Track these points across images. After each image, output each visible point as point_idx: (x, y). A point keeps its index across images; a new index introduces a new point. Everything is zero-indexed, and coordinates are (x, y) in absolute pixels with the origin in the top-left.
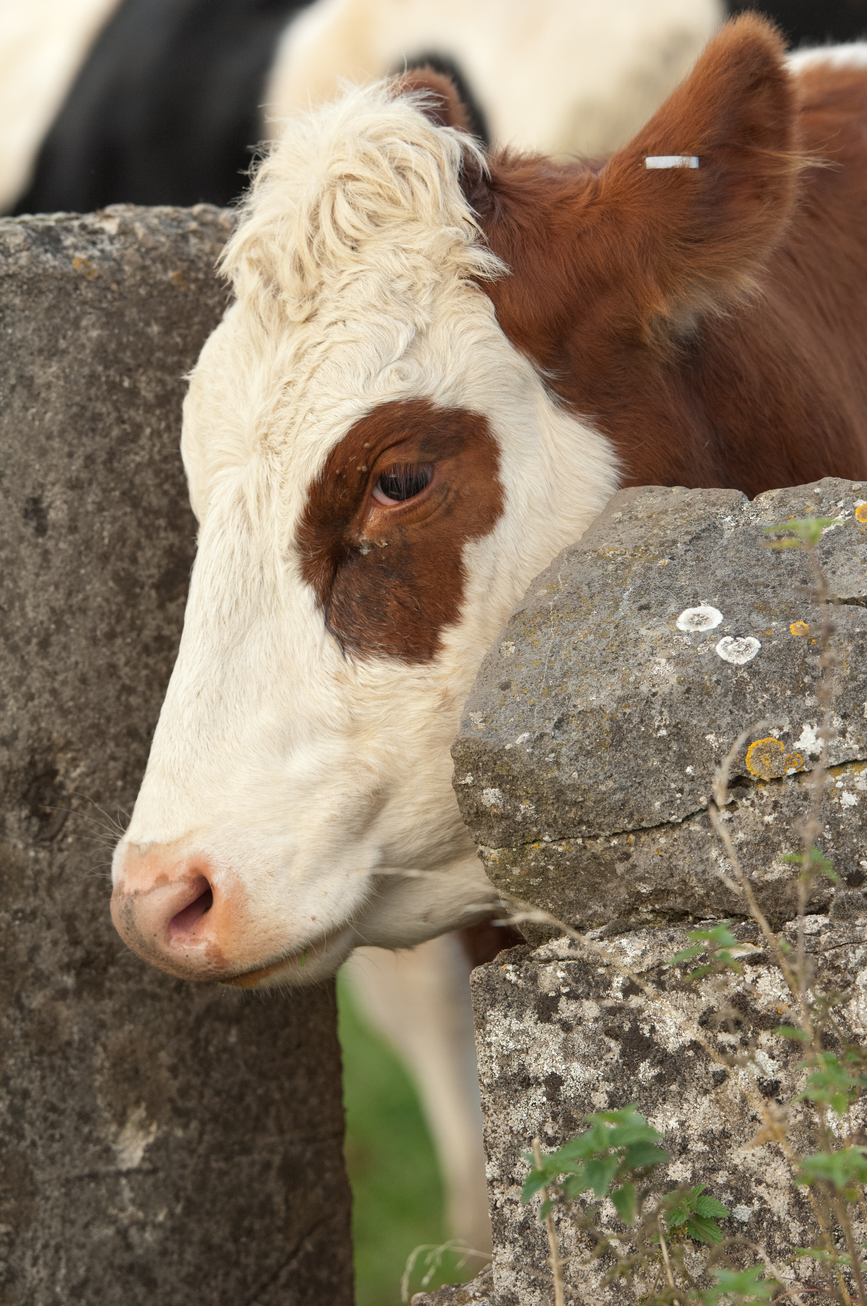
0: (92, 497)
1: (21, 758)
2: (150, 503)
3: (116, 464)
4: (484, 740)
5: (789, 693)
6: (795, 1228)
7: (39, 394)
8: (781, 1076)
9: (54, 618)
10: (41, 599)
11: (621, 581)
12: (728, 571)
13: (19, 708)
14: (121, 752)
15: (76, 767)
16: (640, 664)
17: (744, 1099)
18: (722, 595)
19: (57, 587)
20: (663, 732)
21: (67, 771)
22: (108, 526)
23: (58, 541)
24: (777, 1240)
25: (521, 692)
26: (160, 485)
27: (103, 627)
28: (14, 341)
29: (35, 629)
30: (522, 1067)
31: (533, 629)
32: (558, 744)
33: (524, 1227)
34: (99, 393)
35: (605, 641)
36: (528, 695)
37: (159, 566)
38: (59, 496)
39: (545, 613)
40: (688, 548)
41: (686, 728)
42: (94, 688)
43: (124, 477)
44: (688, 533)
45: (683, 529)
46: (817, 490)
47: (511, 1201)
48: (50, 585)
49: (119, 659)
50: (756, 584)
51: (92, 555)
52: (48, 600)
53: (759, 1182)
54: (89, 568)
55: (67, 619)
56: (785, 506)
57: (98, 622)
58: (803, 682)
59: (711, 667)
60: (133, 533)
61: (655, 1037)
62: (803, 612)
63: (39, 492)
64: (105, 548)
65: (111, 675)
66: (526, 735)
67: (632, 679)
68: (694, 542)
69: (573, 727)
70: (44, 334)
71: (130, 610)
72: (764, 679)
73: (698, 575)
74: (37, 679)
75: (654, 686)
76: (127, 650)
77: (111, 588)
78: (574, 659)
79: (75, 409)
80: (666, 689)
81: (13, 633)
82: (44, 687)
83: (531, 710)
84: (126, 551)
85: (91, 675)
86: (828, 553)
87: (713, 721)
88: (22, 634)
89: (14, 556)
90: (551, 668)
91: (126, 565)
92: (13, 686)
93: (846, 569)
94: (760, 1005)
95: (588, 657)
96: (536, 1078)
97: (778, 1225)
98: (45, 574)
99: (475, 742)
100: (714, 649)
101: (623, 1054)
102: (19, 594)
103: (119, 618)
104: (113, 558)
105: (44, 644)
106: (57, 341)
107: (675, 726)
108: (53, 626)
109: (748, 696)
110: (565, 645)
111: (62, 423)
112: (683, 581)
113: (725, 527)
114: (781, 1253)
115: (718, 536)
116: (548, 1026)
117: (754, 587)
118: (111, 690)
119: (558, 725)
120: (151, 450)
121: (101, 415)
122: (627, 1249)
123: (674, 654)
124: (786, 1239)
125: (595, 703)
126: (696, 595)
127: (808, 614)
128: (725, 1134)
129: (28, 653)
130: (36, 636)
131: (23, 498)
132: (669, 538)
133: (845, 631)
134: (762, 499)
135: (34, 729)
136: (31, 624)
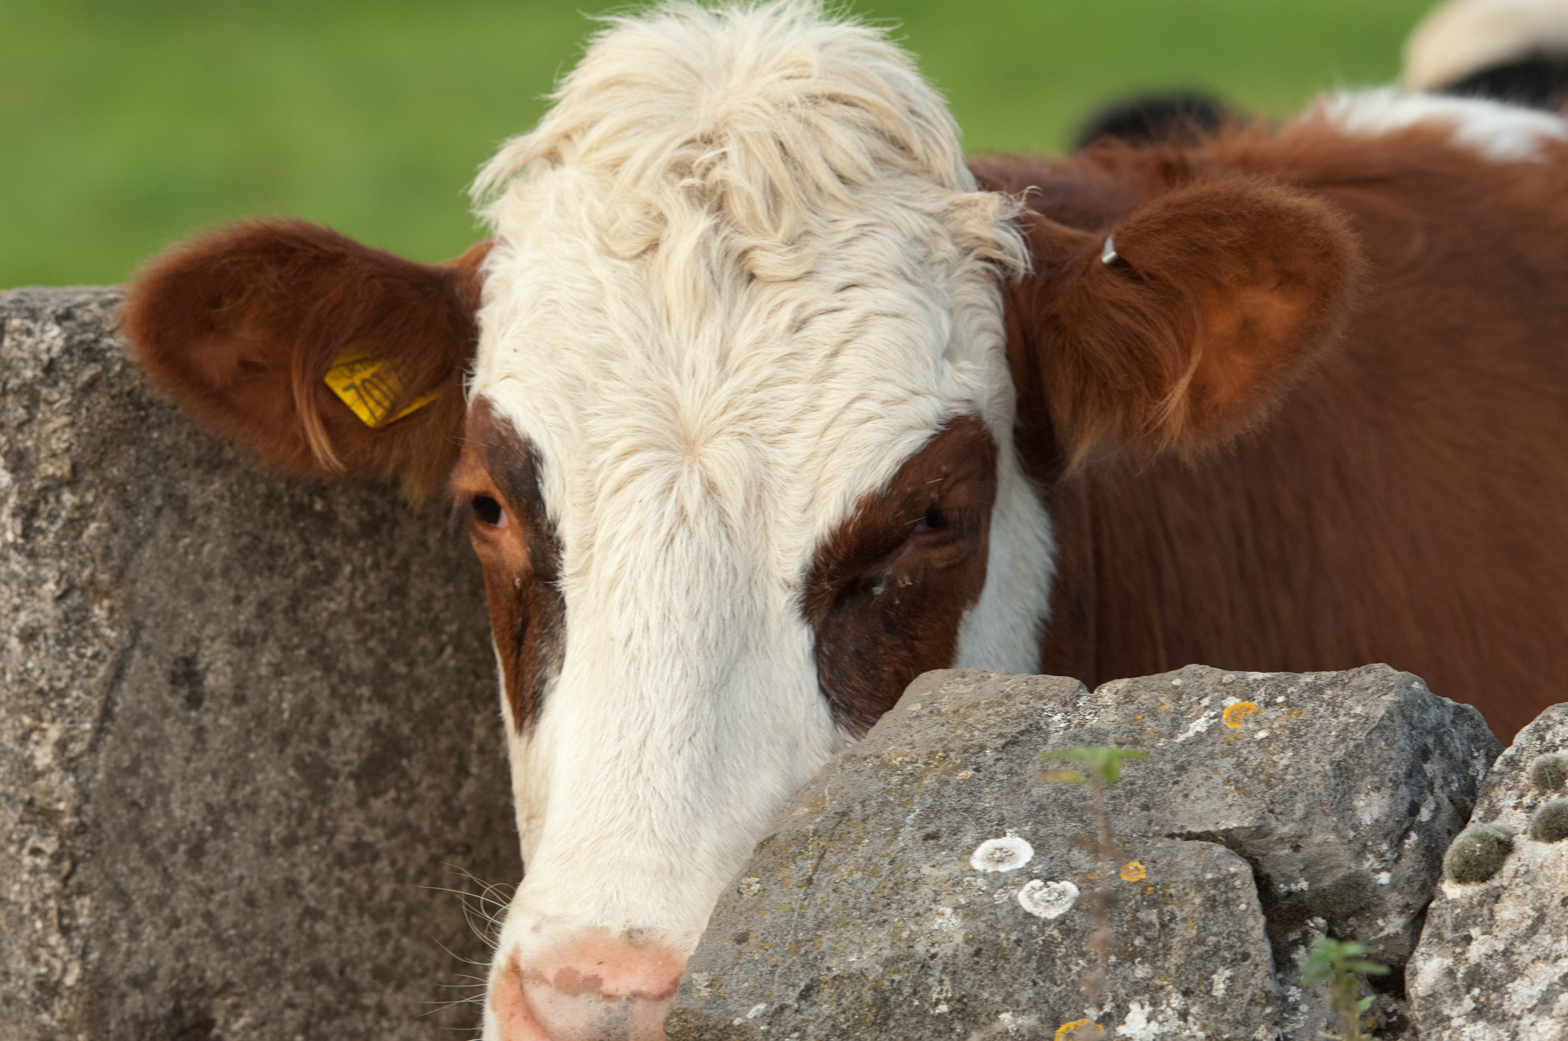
0: (268, 657)
1: (161, 1004)
2: (348, 666)
3: (301, 613)
4: (706, 1012)
5: (1113, 959)
7: (194, 519)
9: (211, 818)
10: (192, 792)
11: (906, 800)
12: (1047, 789)
13: (158, 938)
14: (301, 998)
15: (239, 1016)
16: (918, 914)
18: (1036, 823)
19: (215, 777)
20: (943, 1008)
21: (227, 1022)
22: (288, 696)
23: (218, 714)
25: (762, 947)
26: (363, 642)
27: (279, 831)
28: (161, 448)
29: (184, 832)
31: (784, 862)
32: (803, 1021)
34: (280, 518)
35: (875, 881)
36: (770, 951)
37: (360, 750)
38: (221, 655)
39: (801, 839)
40: (1000, 756)
41: (973, 1004)
42: (266, 911)
43: (312, 630)
44: (1001, 735)
45: (996, 730)
46: (1177, 682)
48: (205, 774)
49: (301, 873)
50: (1083, 809)
51: (266, 734)
52: (202, 794)
54: (261, 752)
55: (230, 819)
56: (1132, 702)
57: (273, 823)
58: (1133, 945)
59: (1010, 921)
60: (323, 705)
62: (1140, 848)
63: (193, 649)
64: (285, 725)
65: (290, 894)
66: (762, 1007)
67: (905, 934)
68: (1009, 748)
69: (826, 998)
70: (202, 438)
71: (319, 807)
72: (1081, 939)
73: (1008, 793)
74: (184, 898)
75: (933, 945)
76: (315, 859)
77: (291, 778)
78: (833, 904)
79: (245, 540)
80: (946, 950)
81: (152, 838)
82: (194, 910)
83: (772, 973)
84: (314, 729)
85: (262, 894)
86: (1181, 769)
87: (1010, 995)
88: (165, 838)
89: (155, 734)
90: (802, 916)
91: (313, 748)
92: (152, 908)
93: (1202, 792)
95: (851, 901)
98: (200, 759)
99: (695, 1015)
100: (1016, 897)
102: (162, 786)
103: (303, 818)
104: (295, 738)
105: (196, 852)
106: (221, 449)
107: (960, 1000)
108: (209, 829)
109: (1058, 962)
110: (824, 884)
111: (226, 558)
112: (987, 802)
113: (1052, 729)
115: (1040, 740)
117: (1079, 813)
118: (290, 913)
119: (806, 994)
120: (352, 595)
121: (281, 547)
123: (963, 901)
125: (855, 966)
126: (1001, 821)
127: (1147, 852)
129: (173, 864)
130: (184, 842)
131: (169, 657)
132: (974, 742)
133: (1192, 877)
134: (1104, 691)
135: (179, 965)
136: (178, 825)
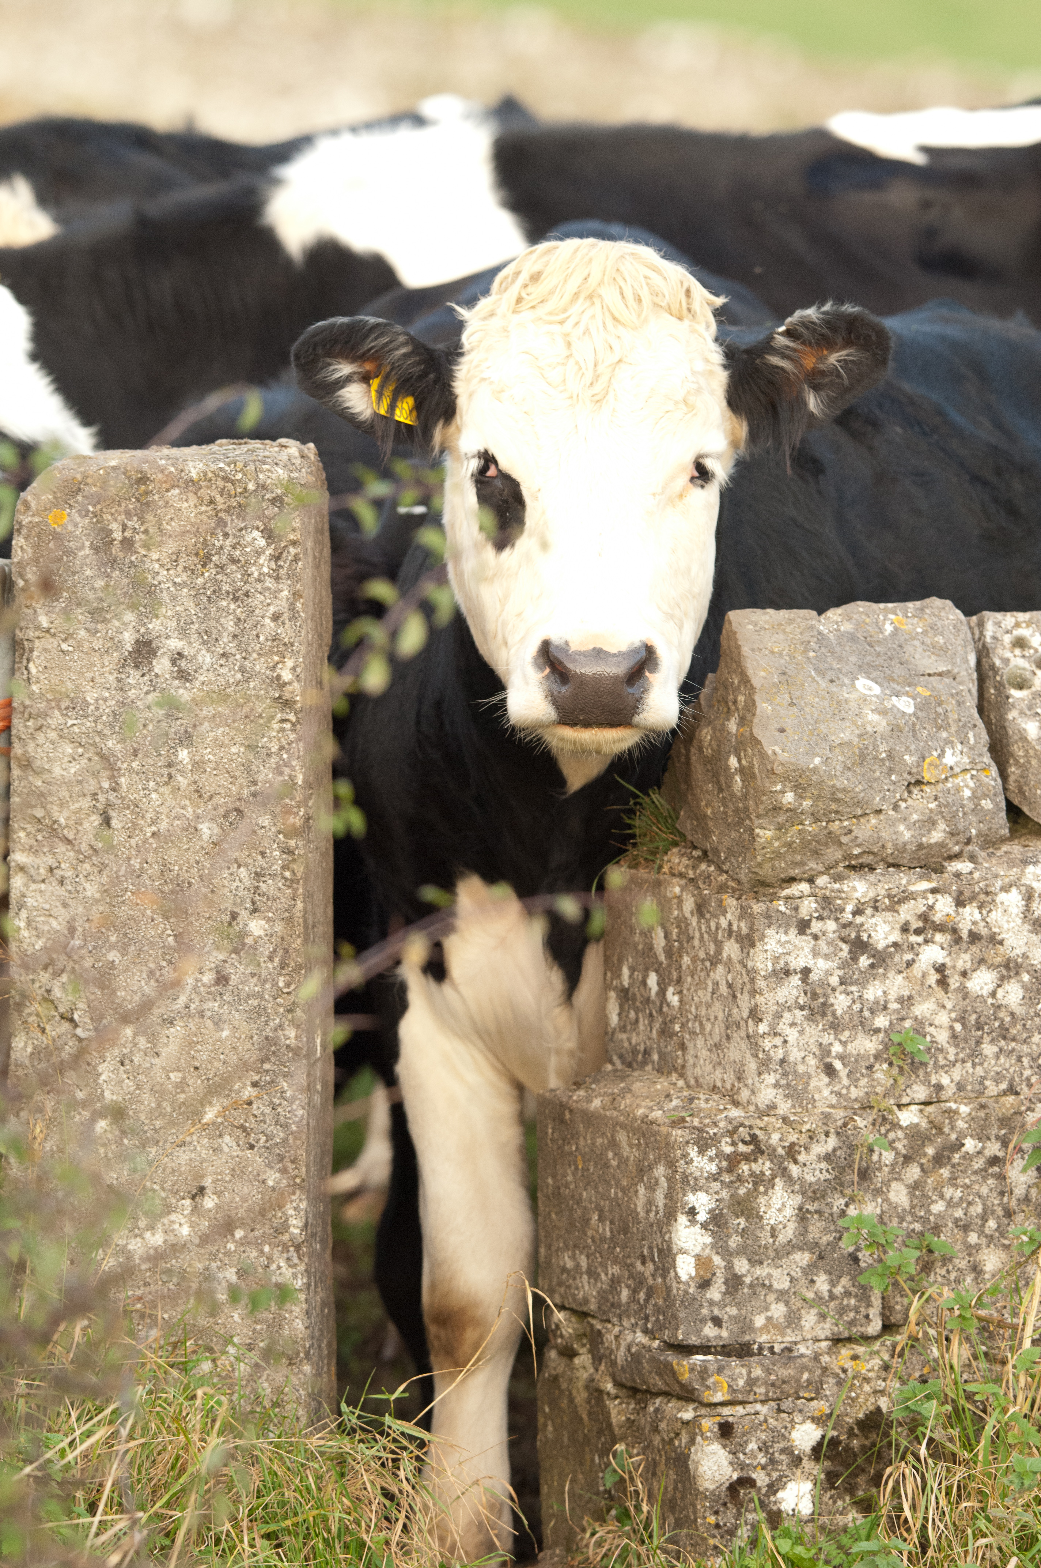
5: (934, 729)
6: (952, 1051)
8: (948, 961)
17: (923, 976)
20: (884, 755)
24: (940, 1059)
30: (787, 963)
33: (783, 1061)
35: (826, 702)
46: (860, 608)
47: (775, 1046)
53: (931, 1025)
58: (938, 723)
61: (871, 941)
62: (916, 681)
66: (819, 759)
67: (860, 723)
72: (922, 721)
78: (816, 713)
90: (805, 719)
94: (937, 918)
95: (823, 711)
96: (795, 970)
97: (941, 1050)
100: (891, 704)
101: (850, 952)
109: (918, 732)
110: (803, 705)
112: (835, 665)
113: (824, 632)
114: (942, 1067)
115: (828, 638)
116: (804, 937)
117: (877, 668)
122: (847, 1071)
124: (945, 1058)
125: (845, 739)
126: (850, 673)
127: (920, 683)
128: (910, 998)
